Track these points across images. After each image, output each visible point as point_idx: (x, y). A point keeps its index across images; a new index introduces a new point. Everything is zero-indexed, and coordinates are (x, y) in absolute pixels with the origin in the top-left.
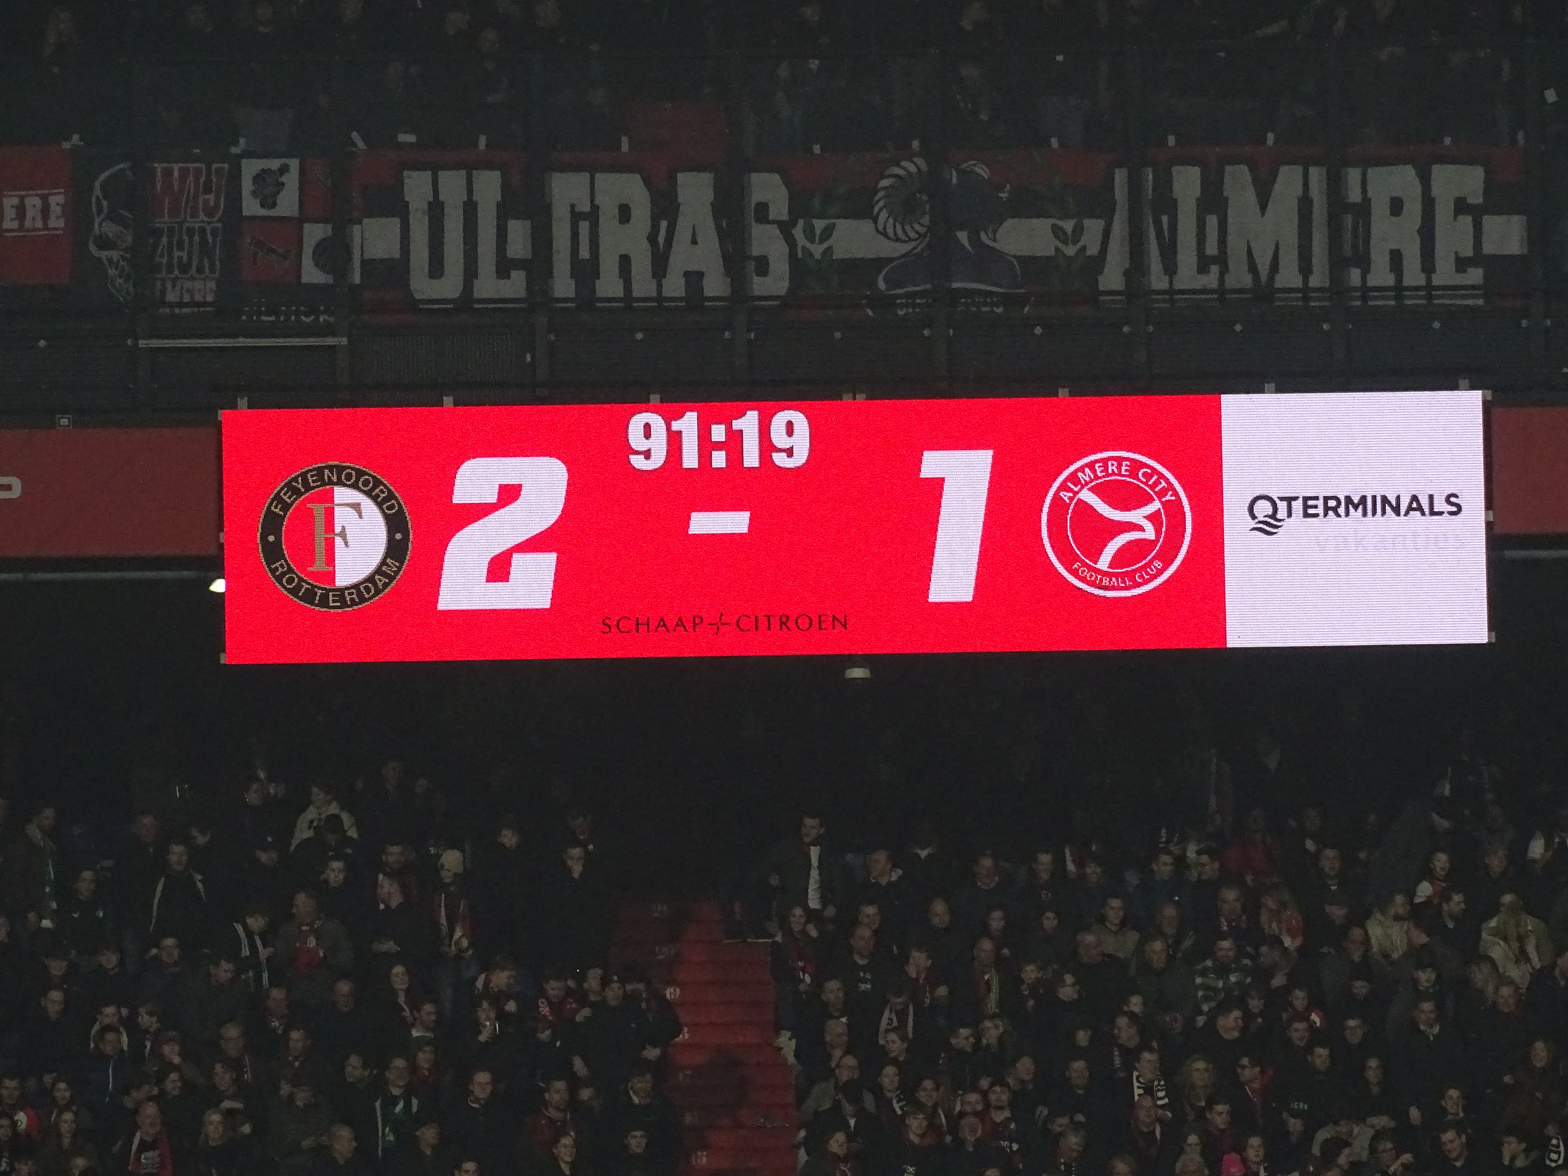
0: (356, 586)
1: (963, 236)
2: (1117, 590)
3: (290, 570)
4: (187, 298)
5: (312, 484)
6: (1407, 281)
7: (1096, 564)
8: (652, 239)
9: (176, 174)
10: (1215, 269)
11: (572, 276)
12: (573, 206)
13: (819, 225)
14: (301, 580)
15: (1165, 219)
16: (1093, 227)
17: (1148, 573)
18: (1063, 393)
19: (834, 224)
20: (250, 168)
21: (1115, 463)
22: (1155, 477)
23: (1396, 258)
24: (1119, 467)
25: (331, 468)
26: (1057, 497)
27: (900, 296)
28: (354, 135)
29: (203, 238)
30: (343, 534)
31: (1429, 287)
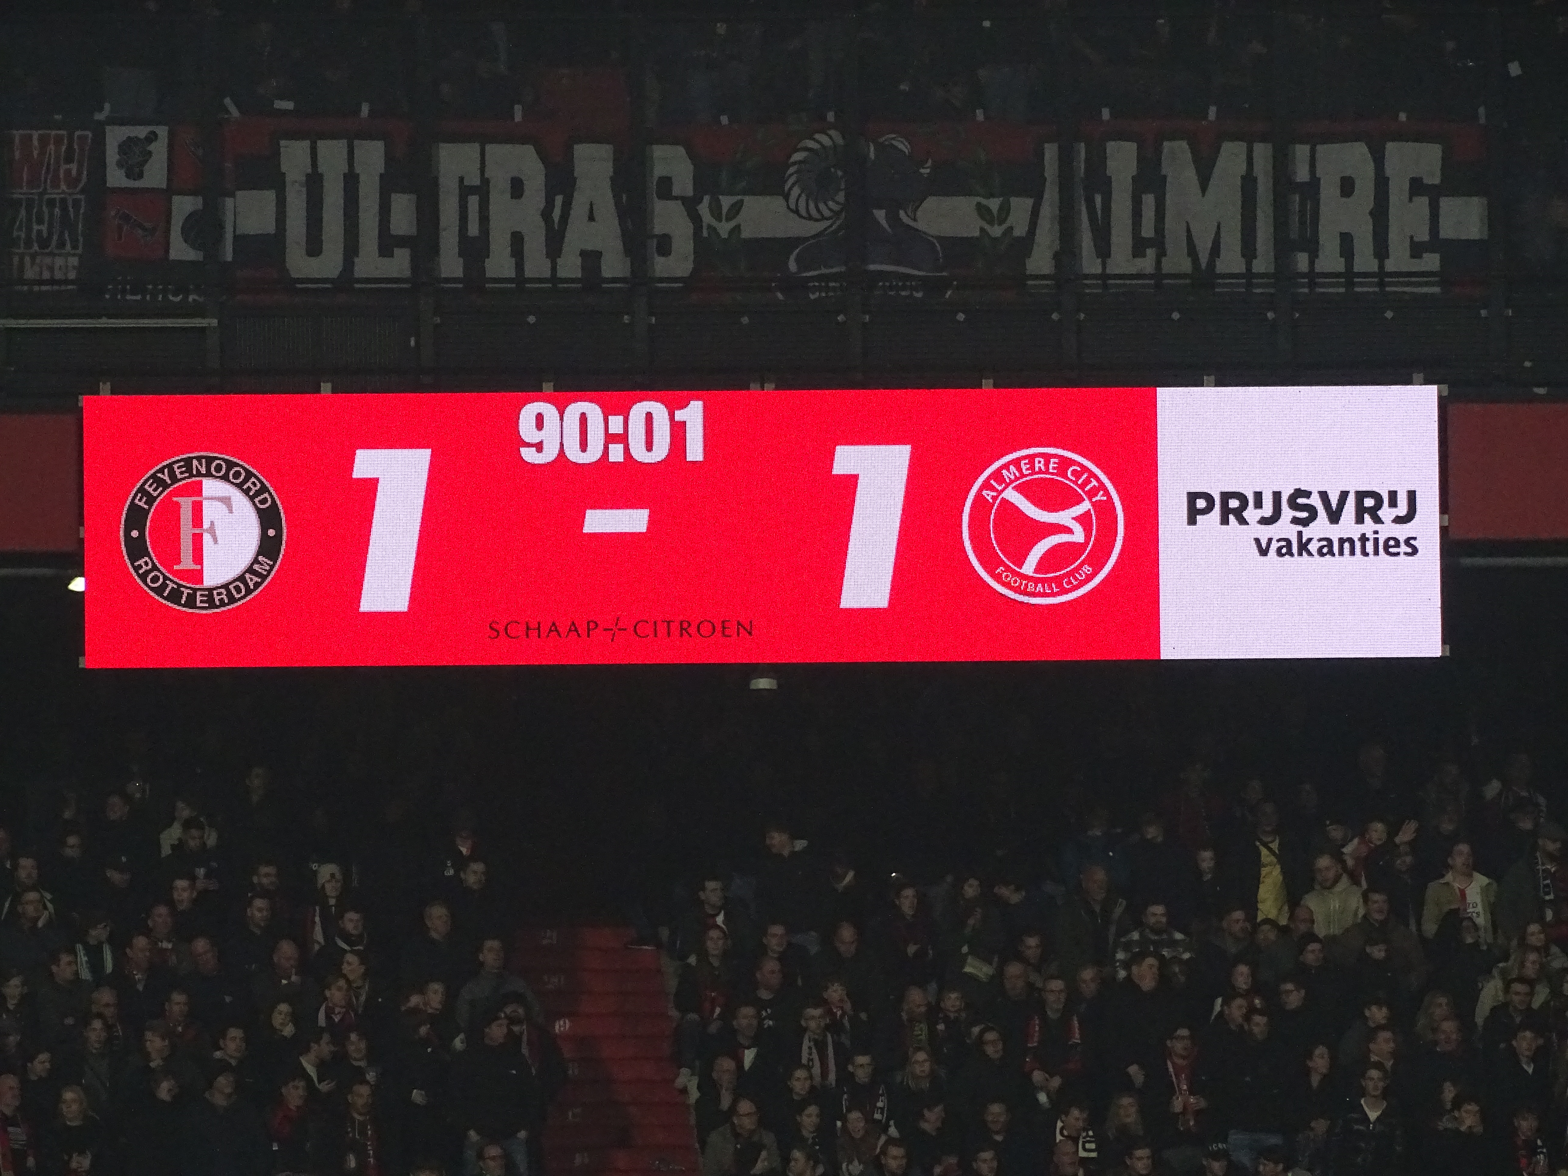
0: (226, 586)
1: (880, 215)
2: (1043, 596)
3: (155, 568)
4: (46, 275)
5: (179, 476)
6: (1359, 266)
7: (1021, 568)
8: (546, 215)
9: (35, 142)
10: (1151, 252)
11: (461, 254)
12: (461, 179)
13: (726, 202)
14: (166, 578)
15: (1098, 199)
16: (1021, 206)
17: (1076, 579)
18: (987, 384)
19: (742, 201)
20: (115, 136)
21: (1042, 460)
22: (1085, 476)
23: (1346, 241)
24: (1047, 464)
25: (199, 459)
26: (979, 496)
27: (812, 278)
28: (227, 101)
29: (64, 209)
30: (212, 530)
31: (1382, 274)
